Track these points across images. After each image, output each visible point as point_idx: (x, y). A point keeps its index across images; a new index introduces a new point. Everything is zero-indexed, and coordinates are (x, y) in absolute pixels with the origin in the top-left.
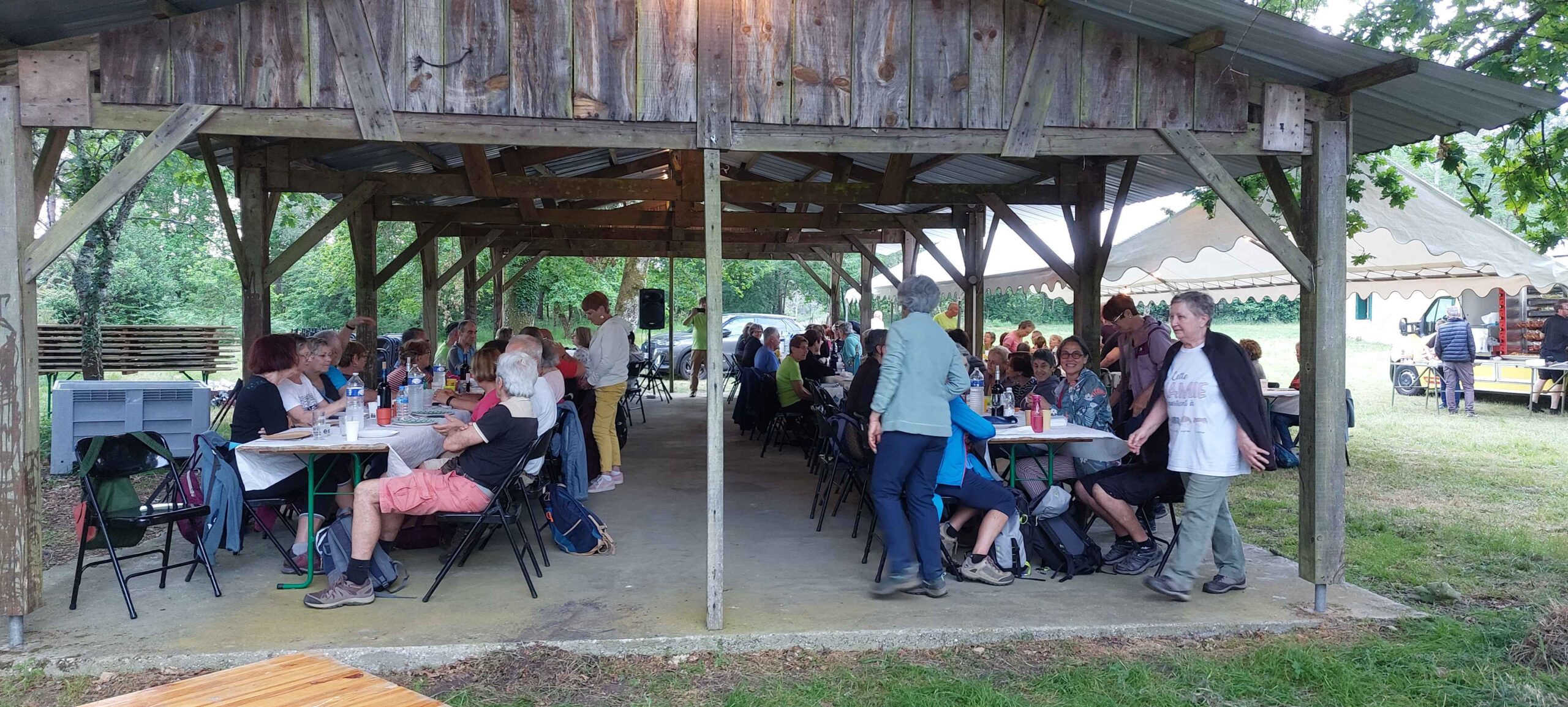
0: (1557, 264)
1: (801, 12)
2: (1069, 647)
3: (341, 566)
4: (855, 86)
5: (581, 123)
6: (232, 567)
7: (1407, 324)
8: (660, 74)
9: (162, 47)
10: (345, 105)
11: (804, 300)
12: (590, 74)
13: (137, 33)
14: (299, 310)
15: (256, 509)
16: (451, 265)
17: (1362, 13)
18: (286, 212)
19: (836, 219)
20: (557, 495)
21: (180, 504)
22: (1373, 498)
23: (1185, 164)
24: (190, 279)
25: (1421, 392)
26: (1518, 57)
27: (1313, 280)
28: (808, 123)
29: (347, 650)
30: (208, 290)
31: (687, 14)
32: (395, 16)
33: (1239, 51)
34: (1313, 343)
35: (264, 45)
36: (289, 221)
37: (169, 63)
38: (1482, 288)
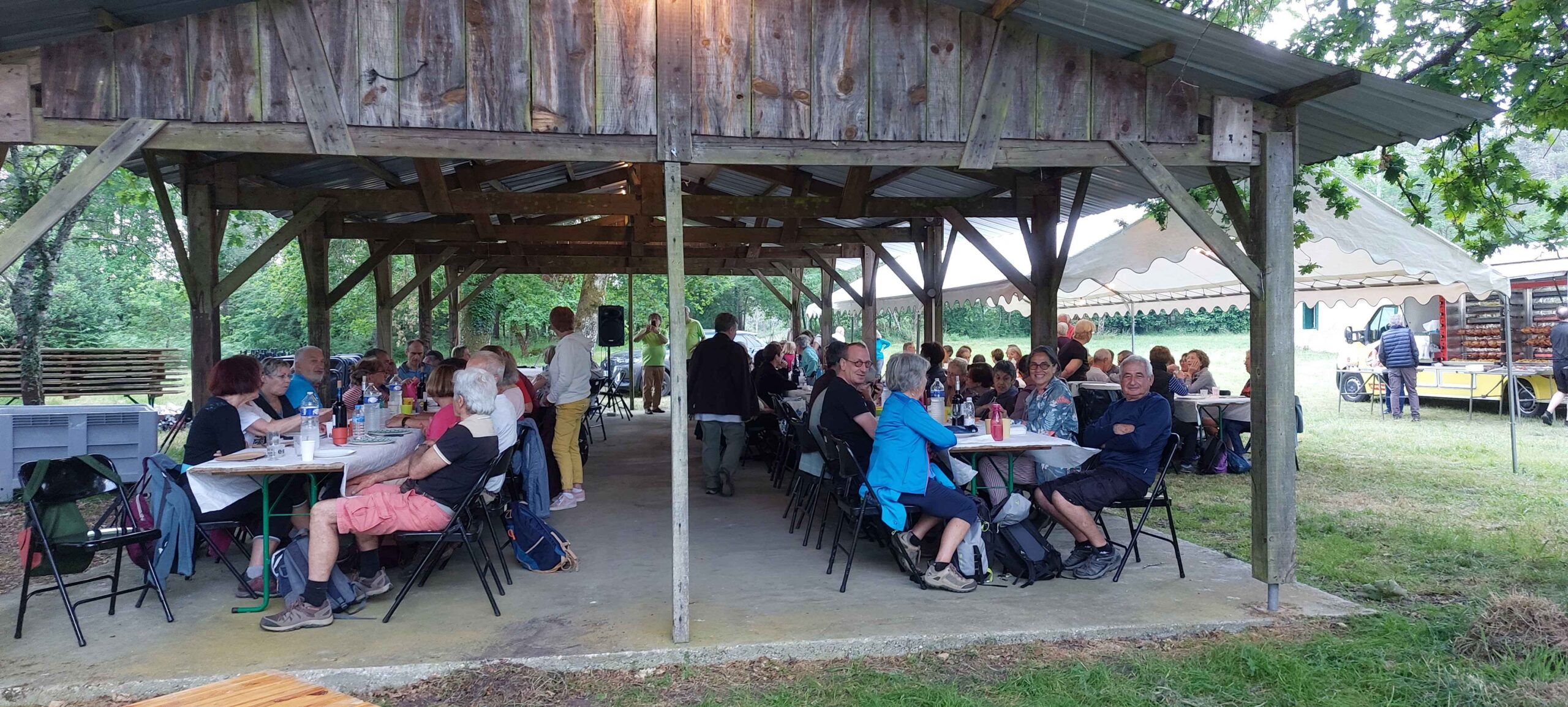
0: (1494, 271)
1: (760, 25)
2: (1032, 651)
3: (298, 588)
4: (815, 100)
5: (539, 137)
6: (182, 592)
7: (1352, 332)
8: (619, 87)
9: (106, 60)
10: (298, 119)
11: (764, 316)
12: (548, 87)
13: (80, 46)
14: (247, 332)
15: (208, 533)
16: (404, 285)
17: (1307, 28)
18: (232, 231)
19: (796, 233)
20: (518, 511)
21: (129, 529)
22: (1322, 501)
23: (1139, 176)
24: (133, 302)
25: (1366, 398)
26: (1454, 70)
27: (1263, 287)
28: (768, 136)
29: (307, 672)
30: (152, 313)
31: (645, 27)
32: (348, 29)
33: (1190, 65)
34: (1263, 349)
35: (213, 58)
36: (237, 240)
37: (113, 75)
38: (1423, 295)
